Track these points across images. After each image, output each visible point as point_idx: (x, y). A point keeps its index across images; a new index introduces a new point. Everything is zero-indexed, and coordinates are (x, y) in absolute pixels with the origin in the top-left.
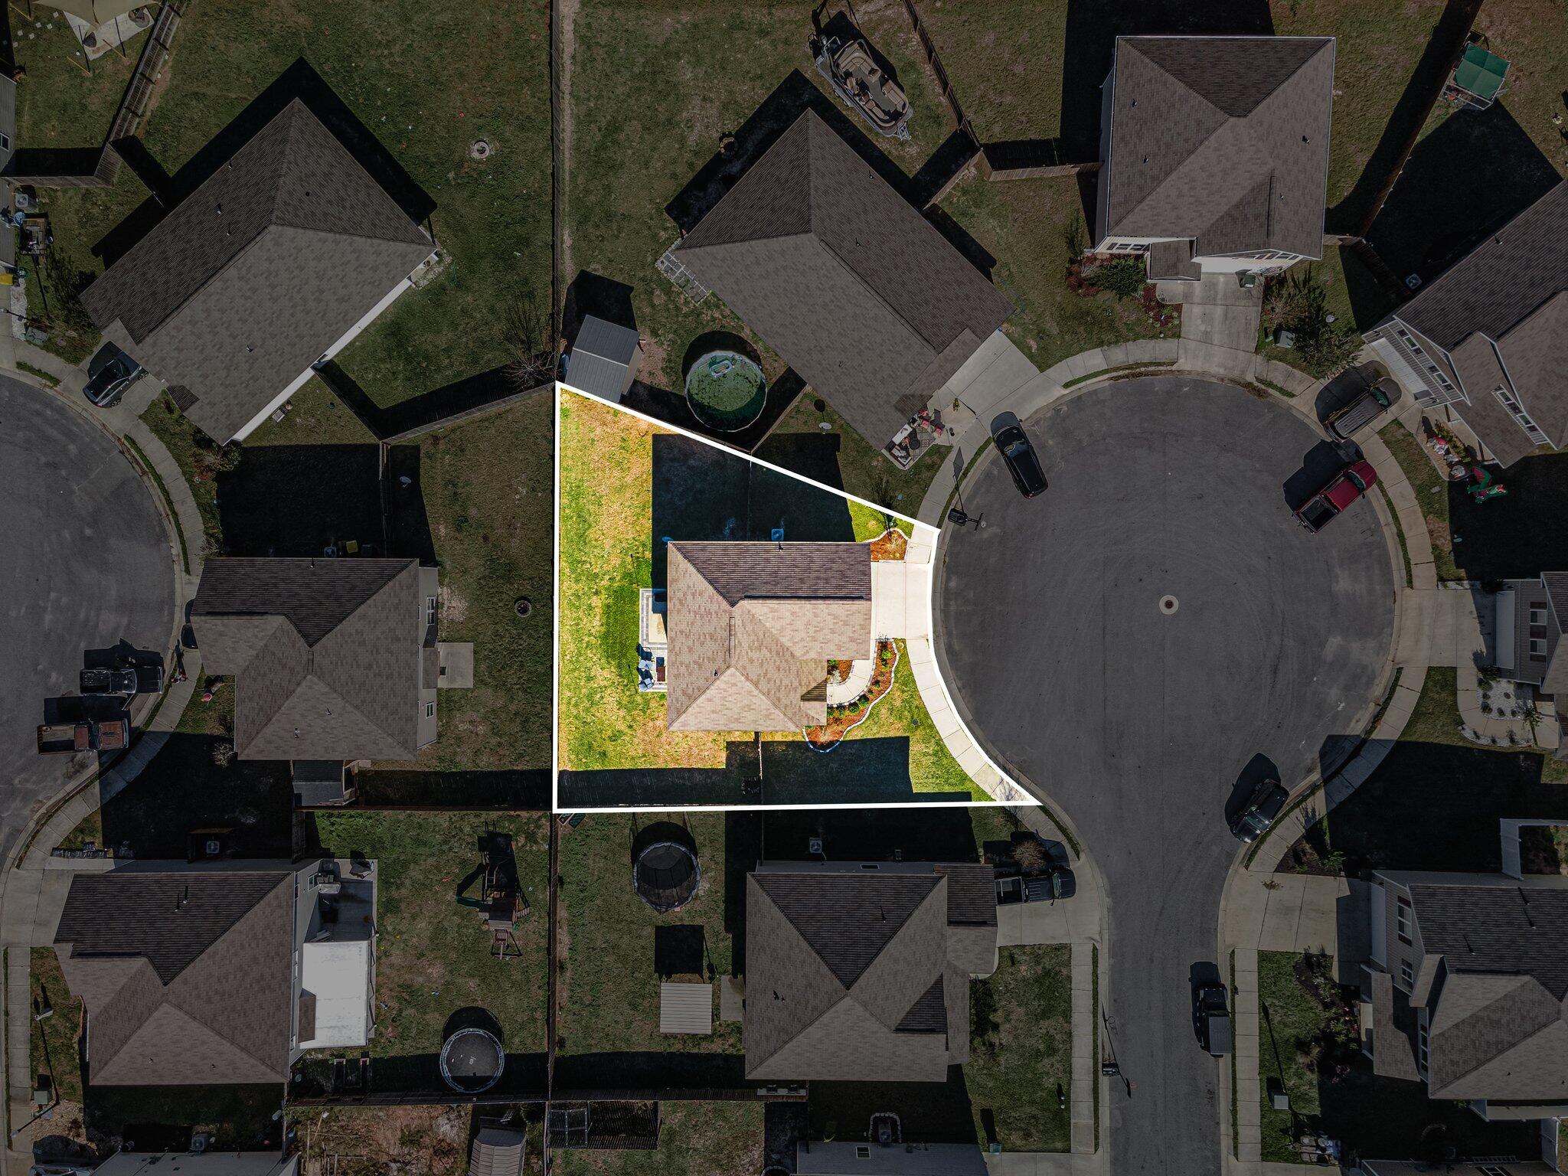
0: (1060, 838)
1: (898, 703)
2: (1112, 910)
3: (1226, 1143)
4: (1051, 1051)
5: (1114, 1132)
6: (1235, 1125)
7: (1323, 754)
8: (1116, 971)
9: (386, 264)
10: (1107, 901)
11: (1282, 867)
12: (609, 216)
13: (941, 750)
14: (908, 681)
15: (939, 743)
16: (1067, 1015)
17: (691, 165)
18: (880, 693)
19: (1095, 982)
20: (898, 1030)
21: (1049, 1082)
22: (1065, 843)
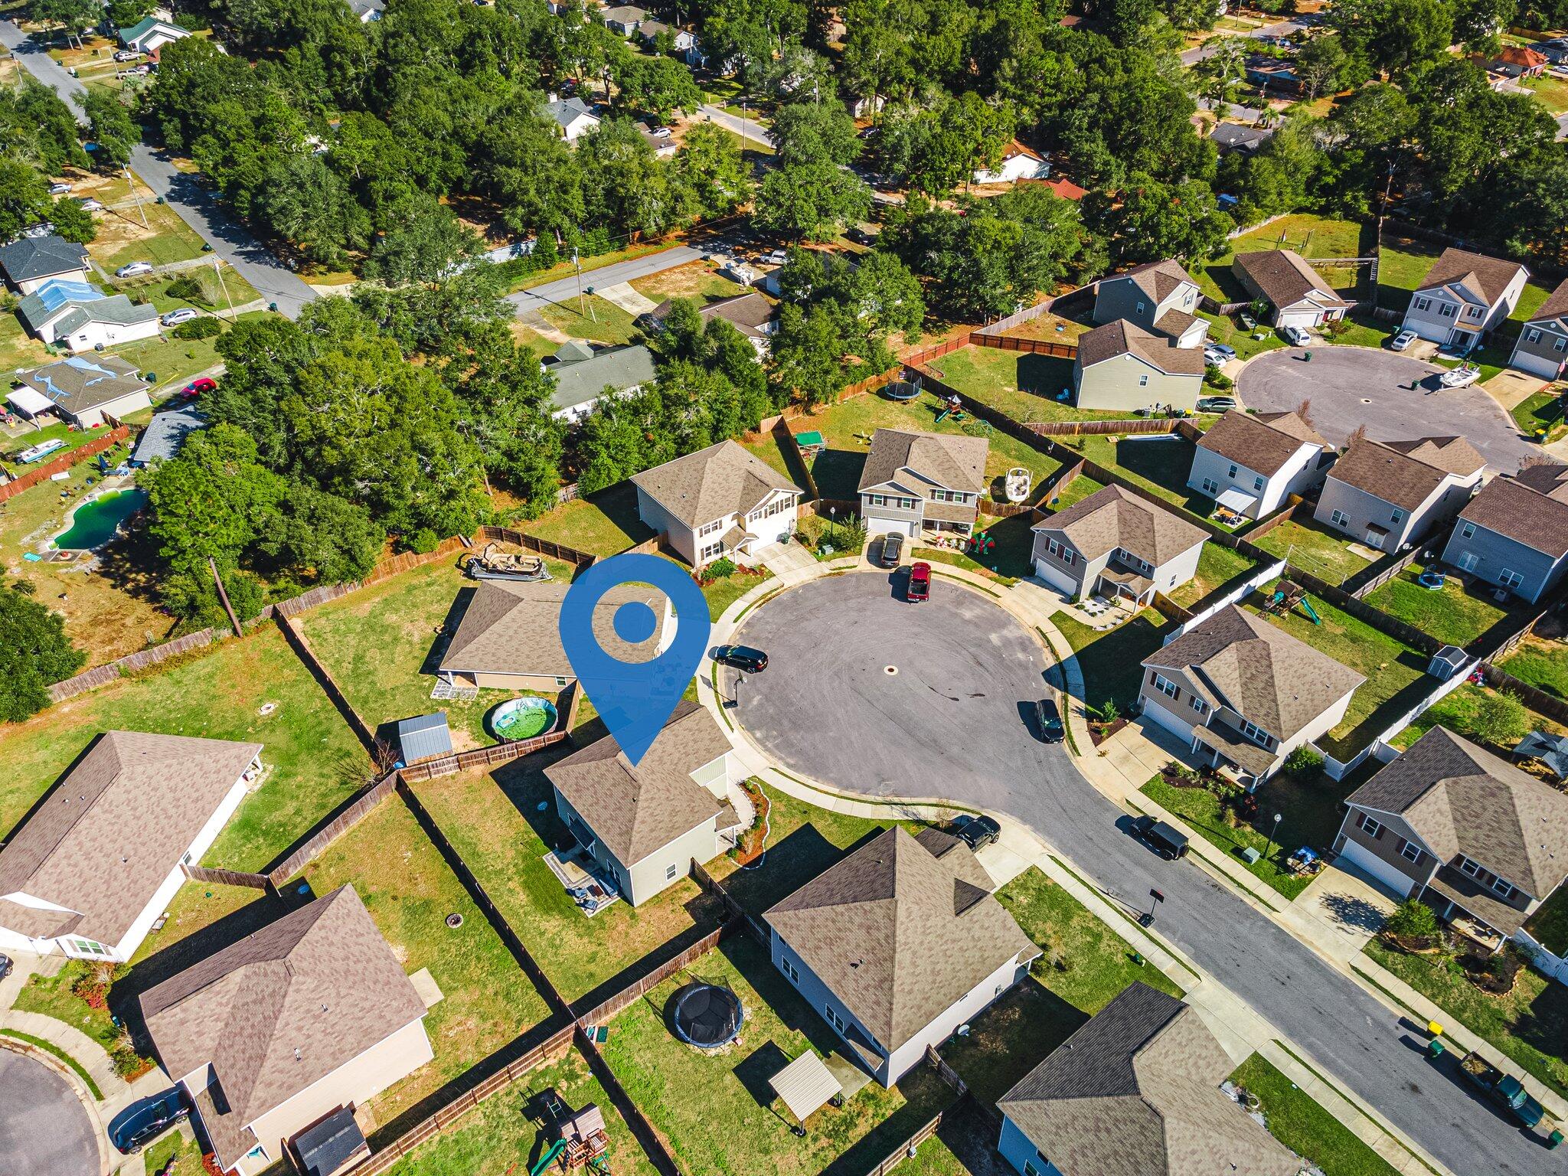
0: (961, 813)
1: (783, 809)
2: (1036, 830)
3: (1260, 908)
4: (1098, 937)
5: (1197, 958)
6: (1250, 893)
7: (1049, 682)
8: (1078, 859)
9: (226, 766)
10: (1027, 827)
11: (1097, 742)
12: (382, 694)
13: (837, 818)
14: (779, 795)
15: (831, 814)
16: (1081, 907)
17: (423, 649)
18: (766, 810)
19: (1075, 876)
20: (957, 914)
21: (1120, 959)
22: (966, 813)
